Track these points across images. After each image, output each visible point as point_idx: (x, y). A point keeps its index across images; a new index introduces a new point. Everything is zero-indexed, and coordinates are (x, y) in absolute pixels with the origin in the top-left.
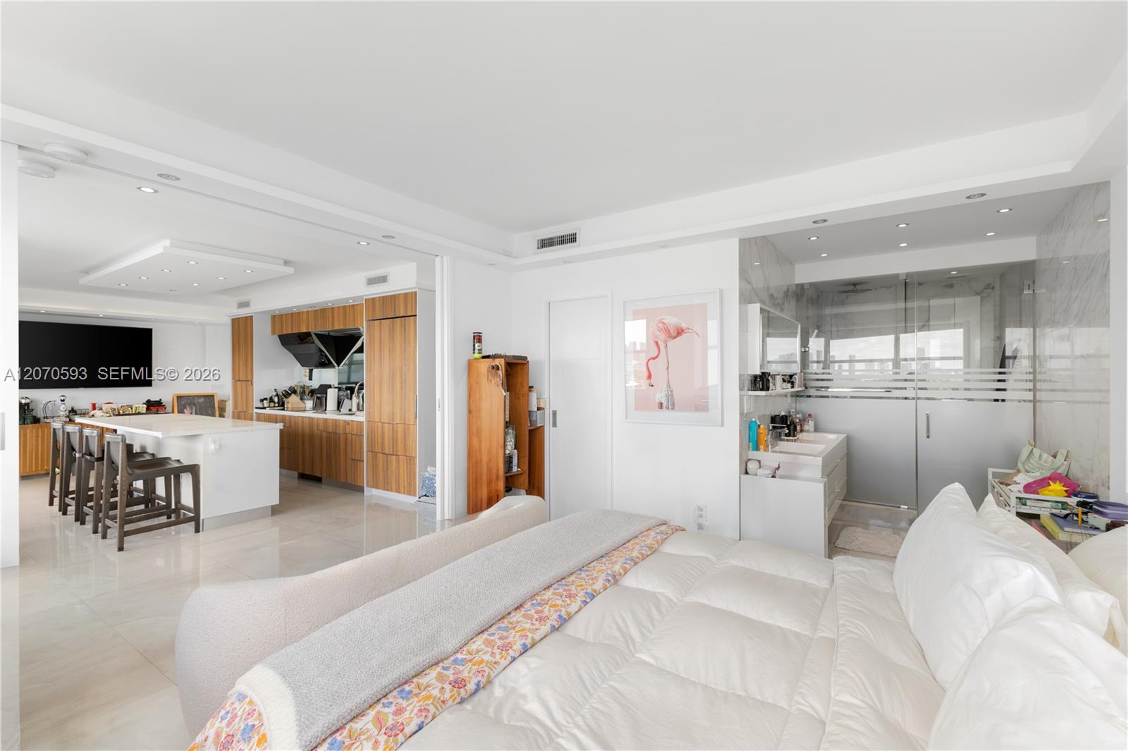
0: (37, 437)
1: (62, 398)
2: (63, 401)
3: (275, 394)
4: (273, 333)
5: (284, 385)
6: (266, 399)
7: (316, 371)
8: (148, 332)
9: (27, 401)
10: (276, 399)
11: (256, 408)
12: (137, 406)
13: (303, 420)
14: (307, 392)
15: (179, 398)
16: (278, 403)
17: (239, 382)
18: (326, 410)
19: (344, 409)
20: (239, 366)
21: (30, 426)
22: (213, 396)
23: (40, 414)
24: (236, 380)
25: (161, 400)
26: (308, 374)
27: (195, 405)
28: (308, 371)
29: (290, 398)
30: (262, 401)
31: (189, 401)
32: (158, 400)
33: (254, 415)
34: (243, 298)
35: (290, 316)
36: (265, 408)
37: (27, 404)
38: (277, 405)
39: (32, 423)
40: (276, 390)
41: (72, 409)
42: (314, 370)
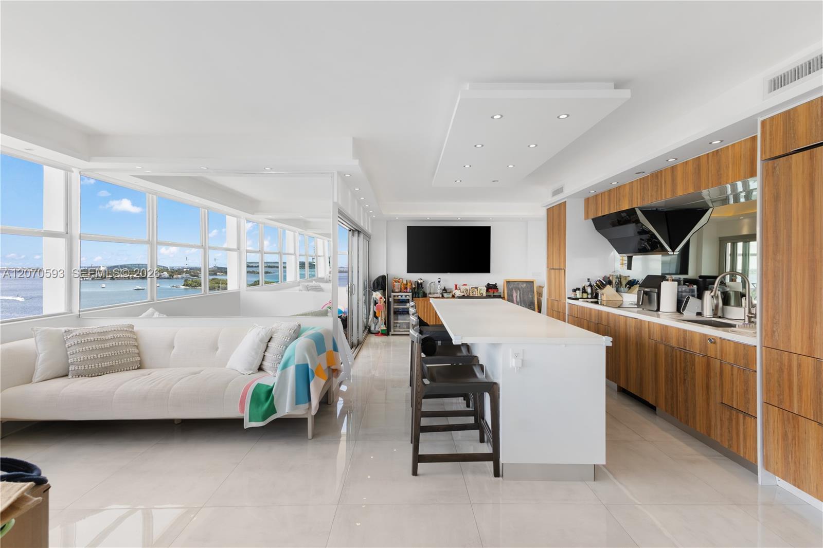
0: (424, 307)
1: (439, 280)
2: (440, 282)
3: (588, 283)
4: (587, 217)
5: (597, 275)
6: (578, 289)
7: (637, 260)
8: (488, 229)
9: (422, 281)
10: (589, 290)
11: (569, 298)
12: (481, 288)
13: (626, 321)
14: (624, 283)
15: (508, 282)
16: (592, 294)
17: (553, 270)
18: (658, 310)
19: (689, 313)
20: (553, 254)
21: (421, 299)
22: (533, 282)
23: (427, 292)
24: (550, 268)
25: (496, 284)
26: (626, 262)
27: (519, 289)
28: (626, 258)
29: (605, 289)
30: (575, 291)
31: (515, 286)
32: (494, 283)
33: (567, 304)
34: (557, 186)
35: (606, 194)
36: (577, 299)
37: (421, 284)
38: (590, 296)
39: (422, 297)
40: (589, 279)
41: (445, 288)
42: (634, 257)
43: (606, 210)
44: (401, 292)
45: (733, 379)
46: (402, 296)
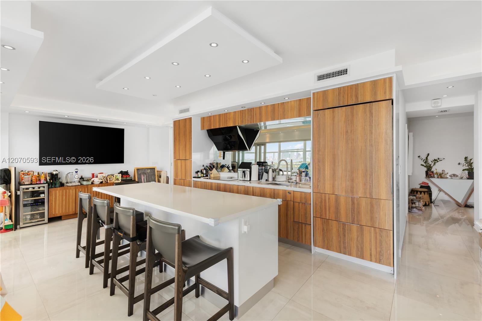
0: (63, 195)
1: (76, 170)
2: (76, 172)
3: (203, 168)
4: (203, 128)
5: (207, 163)
6: (198, 171)
7: (229, 155)
8: (121, 131)
9: (57, 172)
10: (204, 172)
11: (194, 177)
12: (116, 174)
13: (238, 187)
14: (219, 166)
15: (138, 170)
16: (206, 174)
17: (179, 161)
18: (250, 180)
19: (263, 180)
20: (179, 150)
21: (59, 188)
22: (154, 168)
23: (64, 181)
24: (177, 159)
25: (128, 171)
26: (222, 155)
27: (145, 174)
28: (222, 153)
29: (213, 171)
30: (197, 172)
31: (143, 172)
32: (126, 171)
33: (192, 181)
34: (183, 107)
36: (200, 178)
37: (57, 175)
38: (205, 175)
39: (59, 187)
40: (203, 165)
41: (82, 177)
42: (226, 152)
43: (216, 125)
44: (31, 184)
45: (299, 209)
46: (34, 188)
